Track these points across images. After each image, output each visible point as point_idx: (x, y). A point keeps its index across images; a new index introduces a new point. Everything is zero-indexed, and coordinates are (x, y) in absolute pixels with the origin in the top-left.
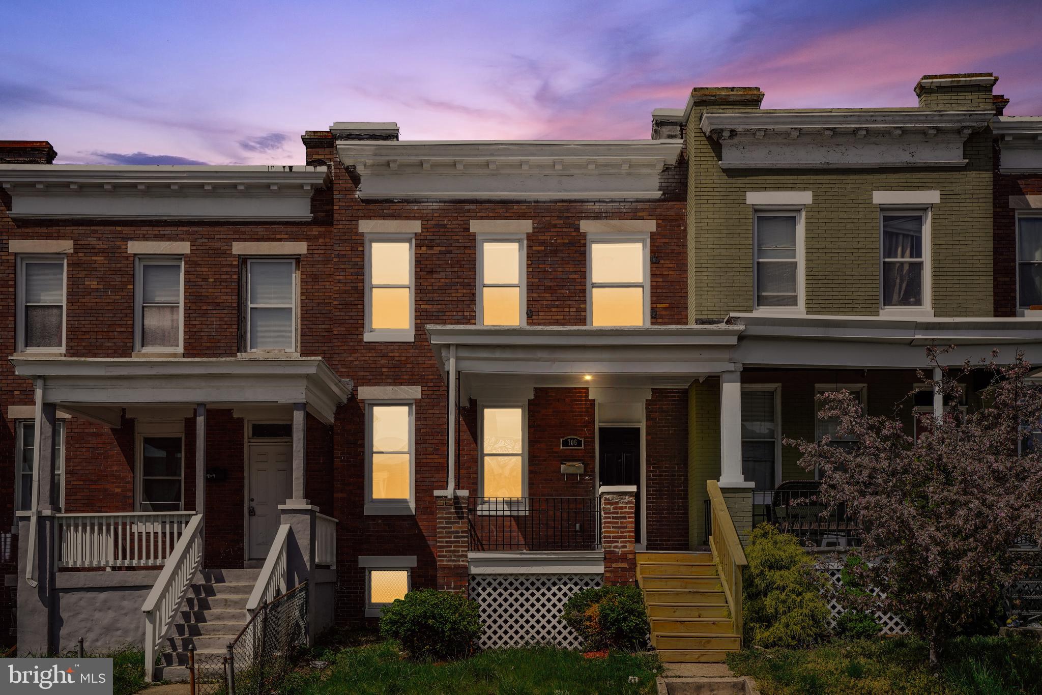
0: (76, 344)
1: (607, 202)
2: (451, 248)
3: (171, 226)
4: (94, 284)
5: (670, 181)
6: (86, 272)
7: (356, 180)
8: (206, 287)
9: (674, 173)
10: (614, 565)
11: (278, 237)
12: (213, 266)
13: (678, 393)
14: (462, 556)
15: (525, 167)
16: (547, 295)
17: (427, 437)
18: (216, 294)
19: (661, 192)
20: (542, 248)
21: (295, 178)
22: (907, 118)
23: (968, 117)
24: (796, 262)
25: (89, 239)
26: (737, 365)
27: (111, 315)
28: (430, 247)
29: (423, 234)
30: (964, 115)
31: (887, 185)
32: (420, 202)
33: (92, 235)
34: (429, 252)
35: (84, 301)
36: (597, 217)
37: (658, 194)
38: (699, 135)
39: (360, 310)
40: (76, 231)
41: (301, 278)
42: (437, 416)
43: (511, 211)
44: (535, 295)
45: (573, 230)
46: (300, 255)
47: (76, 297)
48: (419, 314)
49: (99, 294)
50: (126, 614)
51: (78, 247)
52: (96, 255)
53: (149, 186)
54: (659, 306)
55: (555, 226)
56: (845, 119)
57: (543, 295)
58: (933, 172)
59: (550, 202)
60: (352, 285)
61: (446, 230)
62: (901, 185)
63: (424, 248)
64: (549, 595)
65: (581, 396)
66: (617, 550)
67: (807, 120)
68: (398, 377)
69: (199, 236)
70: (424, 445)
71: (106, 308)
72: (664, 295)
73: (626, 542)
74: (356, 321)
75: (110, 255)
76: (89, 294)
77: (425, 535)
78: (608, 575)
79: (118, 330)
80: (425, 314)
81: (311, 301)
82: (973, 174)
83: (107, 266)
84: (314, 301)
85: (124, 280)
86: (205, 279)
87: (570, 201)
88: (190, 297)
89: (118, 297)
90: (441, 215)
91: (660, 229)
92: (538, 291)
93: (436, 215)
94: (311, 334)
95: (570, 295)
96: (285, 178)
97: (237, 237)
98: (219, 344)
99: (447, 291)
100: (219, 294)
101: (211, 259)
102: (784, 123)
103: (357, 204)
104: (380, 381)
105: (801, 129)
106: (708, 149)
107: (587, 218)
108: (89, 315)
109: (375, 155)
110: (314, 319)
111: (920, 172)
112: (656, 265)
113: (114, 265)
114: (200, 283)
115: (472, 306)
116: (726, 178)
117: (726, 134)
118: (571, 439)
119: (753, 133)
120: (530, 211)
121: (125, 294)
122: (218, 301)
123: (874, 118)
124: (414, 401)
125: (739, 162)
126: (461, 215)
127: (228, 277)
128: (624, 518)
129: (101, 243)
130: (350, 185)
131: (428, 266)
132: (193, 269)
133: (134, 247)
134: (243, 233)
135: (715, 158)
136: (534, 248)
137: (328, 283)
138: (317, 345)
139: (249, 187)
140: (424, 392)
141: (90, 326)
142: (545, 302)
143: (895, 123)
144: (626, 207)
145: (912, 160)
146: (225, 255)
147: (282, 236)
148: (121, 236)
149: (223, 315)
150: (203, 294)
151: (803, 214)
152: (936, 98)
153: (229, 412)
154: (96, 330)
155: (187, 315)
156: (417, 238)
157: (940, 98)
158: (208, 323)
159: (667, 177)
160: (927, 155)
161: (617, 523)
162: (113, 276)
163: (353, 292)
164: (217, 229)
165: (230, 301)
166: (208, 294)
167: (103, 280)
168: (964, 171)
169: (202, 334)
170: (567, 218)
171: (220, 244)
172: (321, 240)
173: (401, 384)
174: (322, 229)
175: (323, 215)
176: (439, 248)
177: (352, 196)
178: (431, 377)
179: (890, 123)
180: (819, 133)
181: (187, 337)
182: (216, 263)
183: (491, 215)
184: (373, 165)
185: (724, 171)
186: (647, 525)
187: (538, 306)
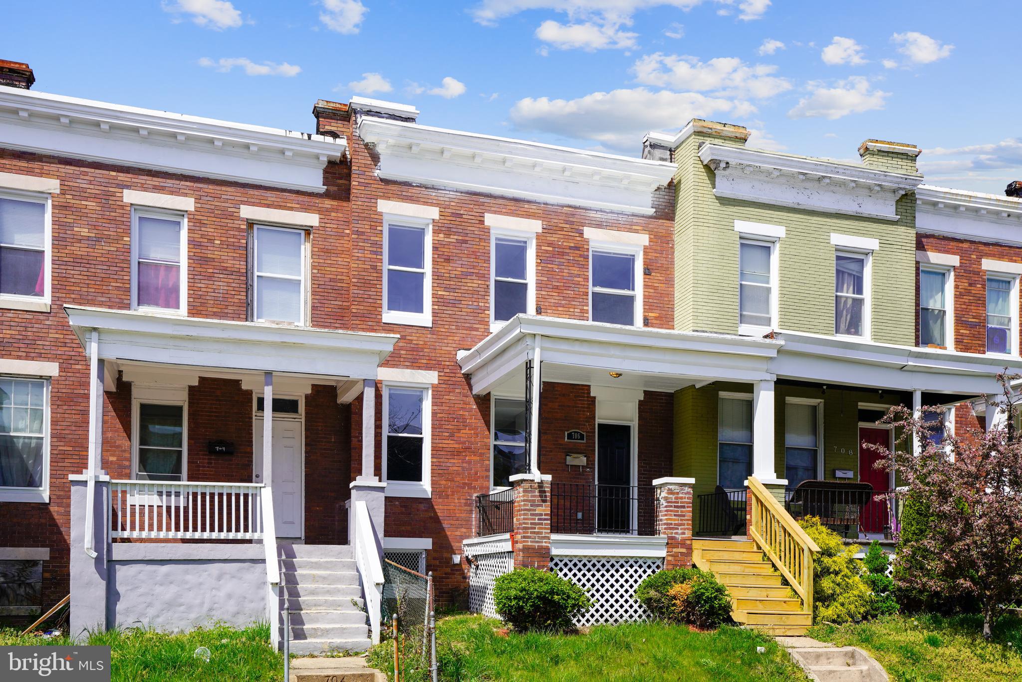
0: (64, 295)
1: (607, 213)
2: (467, 239)
3: (172, 179)
4: (85, 232)
5: (661, 200)
6: (75, 217)
7: (375, 158)
8: (212, 248)
9: (664, 193)
10: (675, 550)
11: (289, 205)
12: (219, 227)
13: (665, 396)
14: (545, 538)
15: (537, 169)
16: (555, 294)
17: (443, 422)
18: (223, 257)
19: (654, 210)
20: (551, 249)
21: (312, 147)
22: (861, 174)
23: (904, 180)
24: (770, 288)
25: (78, 181)
26: (772, 375)
27: (105, 267)
28: (448, 235)
29: (441, 221)
30: (902, 178)
31: (841, 229)
32: (438, 189)
33: (82, 177)
34: (446, 240)
35: (73, 248)
36: (599, 225)
37: (651, 212)
38: (697, 162)
39: (379, 290)
40: (63, 170)
41: (312, 251)
42: (453, 402)
43: (522, 209)
44: (544, 293)
45: (577, 235)
46: (312, 227)
47: (64, 243)
48: (436, 300)
49: (90, 242)
50: (189, 589)
51: (66, 188)
52: (86, 199)
53: (151, 132)
54: (650, 314)
55: (562, 229)
56: (816, 167)
57: (551, 294)
58: (875, 222)
59: (558, 205)
60: (370, 263)
61: (462, 220)
62: (851, 230)
63: (441, 235)
64: (617, 576)
65: (584, 393)
66: (677, 536)
67: (788, 163)
68: (416, 361)
69: (204, 194)
70: (441, 430)
71: (98, 259)
72: (655, 305)
73: (685, 529)
74: (374, 301)
75: (103, 201)
76: (80, 241)
77: (441, 518)
78: (670, 558)
79: (114, 284)
80: (442, 300)
81: (323, 276)
82: (902, 229)
83: (100, 213)
84: (326, 276)
85: (119, 230)
86: (211, 241)
87: (576, 208)
88: (194, 258)
89: (112, 249)
90: (458, 205)
91: (652, 244)
92: (547, 290)
93: (453, 204)
94: (322, 309)
95: (574, 296)
96: (302, 145)
97: (246, 199)
98: (226, 311)
99: (463, 280)
100: (226, 258)
101: (218, 220)
102: (769, 163)
103: (375, 182)
104: (398, 363)
105: (781, 170)
106: (704, 176)
107: (590, 225)
108: (79, 265)
109: (400, 136)
110: (325, 294)
111: (865, 221)
112: (648, 277)
113: (108, 213)
114: (206, 244)
115: (486, 297)
116: (719, 205)
117: (723, 165)
118: (575, 432)
119: (742, 167)
120: (540, 211)
121: (121, 246)
122: (225, 265)
123: (837, 170)
124: (430, 386)
125: (730, 192)
126: (477, 207)
127: (236, 240)
128: (684, 507)
129: (92, 187)
130: (369, 162)
131: (446, 253)
132: (198, 228)
133: (130, 196)
134: (252, 197)
135: (710, 186)
136: (543, 248)
137: (340, 259)
138: (329, 321)
139: (262, 149)
140: (441, 378)
141: (80, 277)
142: (553, 301)
143: (852, 177)
144: (624, 219)
145: (859, 210)
146: (232, 218)
147: (293, 205)
148: (116, 182)
149: (231, 281)
150: (209, 256)
151: (778, 245)
152: (876, 160)
153: (237, 383)
154: (87, 282)
155: (191, 276)
156: (435, 224)
157: (880, 160)
158: (214, 287)
159: (659, 196)
160: (871, 208)
161: (678, 511)
162: (107, 225)
163: (372, 271)
164: (224, 188)
165: (238, 266)
166: (214, 256)
167: (95, 227)
168: (897, 225)
169: (208, 298)
170: (572, 223)
171: (227, 205)
172: (333, 214)
173: (419, 368)
174: (335, 203)
175: (335, 188)
176: (456, 237)
177: (371, 174)
178: (448, 363)
179: (848, 176)
180: (792, 176)
181: (191, 300)
182: (223, 224)
183: (504, 210)
184: (394, 146)
185: (718, 198)
186: (639, 516)
187: (547, 304)
